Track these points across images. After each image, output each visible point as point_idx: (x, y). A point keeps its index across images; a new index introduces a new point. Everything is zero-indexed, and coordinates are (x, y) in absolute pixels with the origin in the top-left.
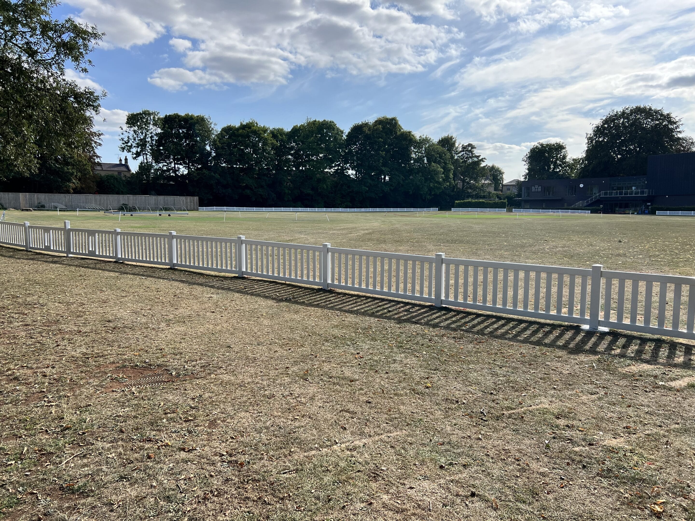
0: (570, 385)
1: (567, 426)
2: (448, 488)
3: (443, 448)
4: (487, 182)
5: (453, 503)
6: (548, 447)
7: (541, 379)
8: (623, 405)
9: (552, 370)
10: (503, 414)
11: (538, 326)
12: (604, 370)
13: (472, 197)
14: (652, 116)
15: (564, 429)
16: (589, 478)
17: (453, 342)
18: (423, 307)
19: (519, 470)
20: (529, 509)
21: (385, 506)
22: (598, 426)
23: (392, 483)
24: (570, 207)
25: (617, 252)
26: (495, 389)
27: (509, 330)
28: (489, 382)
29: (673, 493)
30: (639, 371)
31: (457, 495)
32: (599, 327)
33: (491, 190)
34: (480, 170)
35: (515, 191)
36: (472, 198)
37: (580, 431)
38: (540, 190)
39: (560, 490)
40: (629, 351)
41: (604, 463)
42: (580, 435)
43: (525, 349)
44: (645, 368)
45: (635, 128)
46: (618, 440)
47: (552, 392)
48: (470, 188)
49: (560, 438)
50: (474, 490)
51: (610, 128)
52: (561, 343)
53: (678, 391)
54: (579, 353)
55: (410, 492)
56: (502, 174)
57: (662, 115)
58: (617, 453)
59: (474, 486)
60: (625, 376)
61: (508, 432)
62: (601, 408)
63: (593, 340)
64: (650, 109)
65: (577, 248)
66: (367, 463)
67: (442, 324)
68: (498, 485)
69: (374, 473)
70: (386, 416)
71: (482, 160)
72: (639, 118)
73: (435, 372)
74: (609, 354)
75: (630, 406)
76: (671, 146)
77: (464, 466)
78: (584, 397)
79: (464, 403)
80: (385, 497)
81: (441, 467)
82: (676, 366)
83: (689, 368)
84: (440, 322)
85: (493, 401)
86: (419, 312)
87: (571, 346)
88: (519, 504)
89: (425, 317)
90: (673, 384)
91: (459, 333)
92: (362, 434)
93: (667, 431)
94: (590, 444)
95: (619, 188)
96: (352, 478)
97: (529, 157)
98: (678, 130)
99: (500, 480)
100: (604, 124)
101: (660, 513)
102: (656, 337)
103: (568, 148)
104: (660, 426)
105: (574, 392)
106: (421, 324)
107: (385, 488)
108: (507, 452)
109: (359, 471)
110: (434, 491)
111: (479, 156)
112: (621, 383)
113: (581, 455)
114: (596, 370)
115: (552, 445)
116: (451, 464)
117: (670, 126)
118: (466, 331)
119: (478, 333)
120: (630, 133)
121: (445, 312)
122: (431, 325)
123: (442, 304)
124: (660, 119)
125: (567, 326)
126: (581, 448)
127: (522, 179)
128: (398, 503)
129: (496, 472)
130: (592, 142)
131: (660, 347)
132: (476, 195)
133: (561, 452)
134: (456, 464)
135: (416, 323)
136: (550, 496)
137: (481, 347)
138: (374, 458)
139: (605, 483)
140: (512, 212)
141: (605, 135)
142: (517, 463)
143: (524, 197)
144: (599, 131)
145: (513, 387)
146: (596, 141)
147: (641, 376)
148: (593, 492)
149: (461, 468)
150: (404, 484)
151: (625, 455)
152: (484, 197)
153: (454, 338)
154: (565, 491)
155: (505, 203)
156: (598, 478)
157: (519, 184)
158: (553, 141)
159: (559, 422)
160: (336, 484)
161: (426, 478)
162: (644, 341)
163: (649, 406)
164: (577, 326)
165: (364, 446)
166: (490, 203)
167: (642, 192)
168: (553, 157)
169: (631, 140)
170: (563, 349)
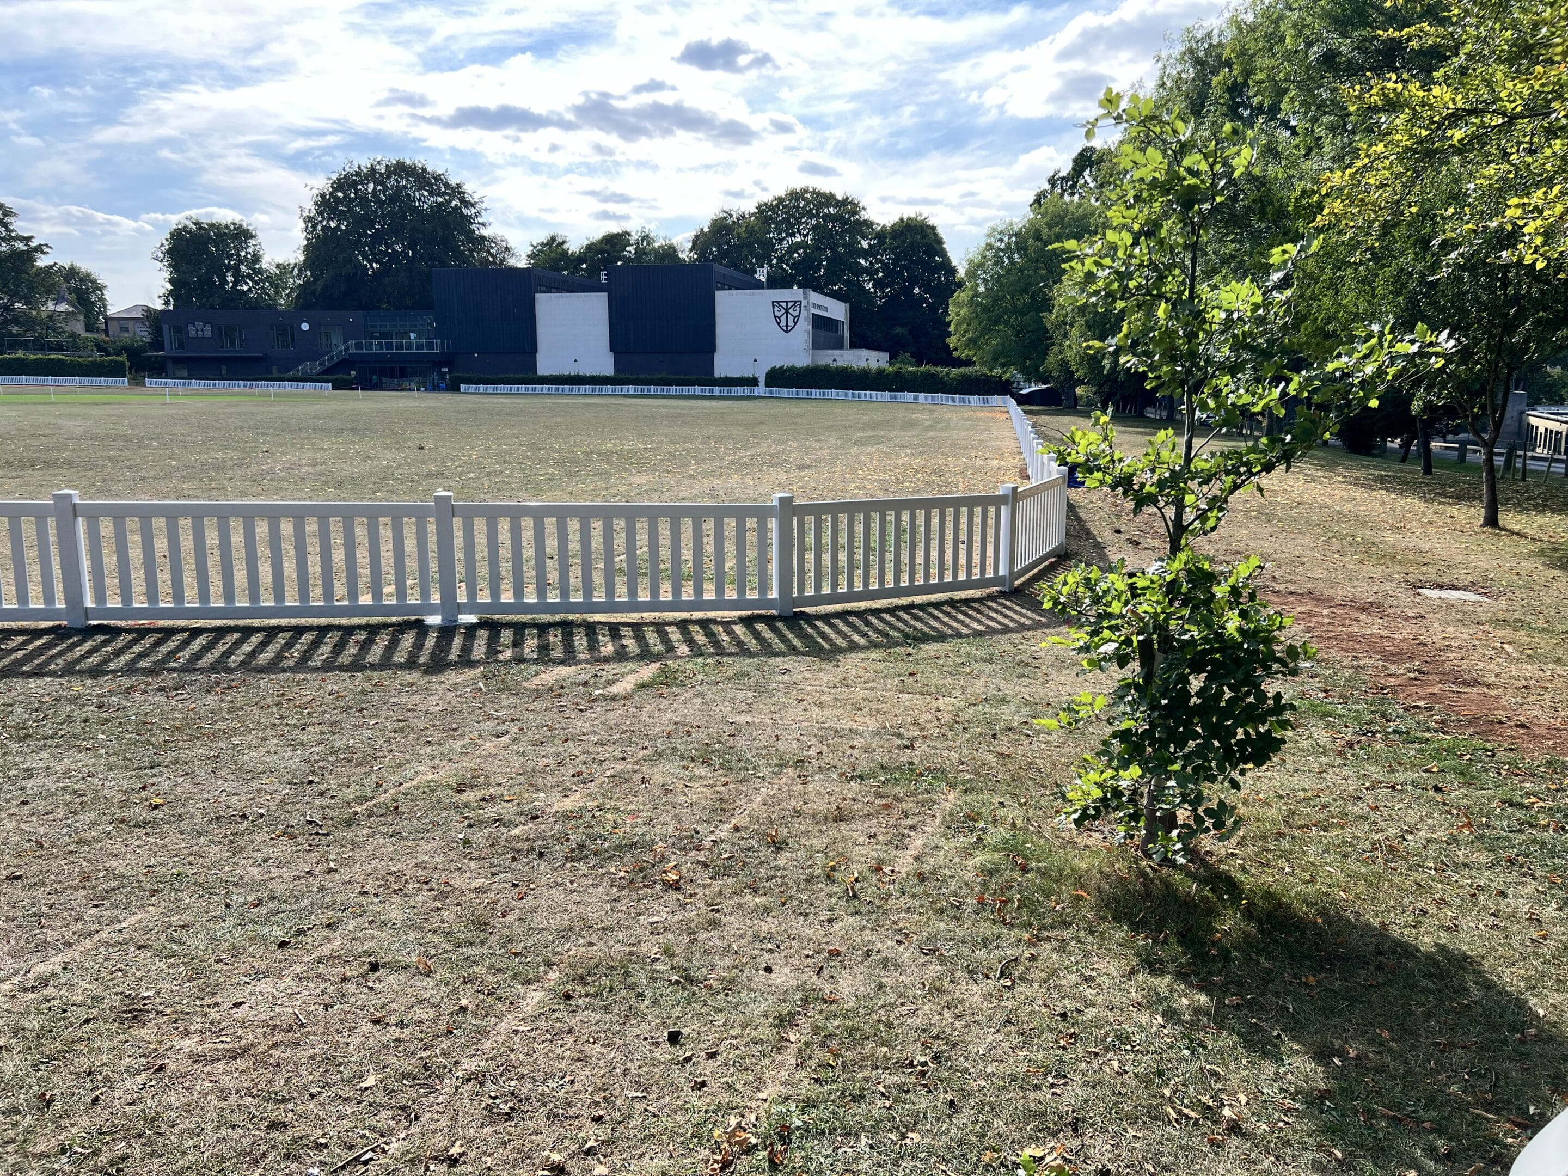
0: (455, 730)
1: (484, 799)
2: (318, 976)
3: (263, 910)
4: (63, 307)
5: (343, 995)
6: (467, 843)
7: (395, 732)
8: (556, 741)
9: (409, 710)
10: (356, 813)
11: (339, 634)
12: (499, 690)
13: (25, 346)
14: (430, 185)
15: (480, 807)
16: (556, 870)
17: (164, 699)
18: (37, 633)
19: (436, 898)
20: (485, 950)
21: (196, 1058)
22: (532, 785)
23: (188, 1013)
24: (286, 376)
25: (425, 470)
26: (313, 772)
27: (282, 650)
28: (292, 761)
29: (682, 849)
30: (557, 680)
31: (344, 980)
32: (460, 617)
33: (78, 327)
34: (37, 275)
35: (143, 335)
36: (26, 349)
37: (508, 801)
38: (208, 333)
39: (520, 904)
40: (526, 651)
41: (568, 840)
42: (512, 808)
43: (336, 682)
44: (563, 673)
45: (400, 206)
46: (572, 798)
47: (428, 749)
48: (16, 321)
49: (481, 822)
50: (372, 959)
51: (347, 200)
52: (400, 657)
53: (625, 698)
54: (444, 670)
55: (239, 1013)
56: (100, 289)
57: (447, 185)
58: (581, 817)
59: (367, 953)
60: (537, 694)
61: (382, 841)
62: (524, 754)
63: (458, 641)
64: (424, 170)
65: (345, 467)
66: (97, 999)
67: (112, 666)
68: (412, 936)
69: (130, 1012)
70: (83, 892)
71: (39, 249)
72: (405, 187)
73: (155, 771)
74: (497, 661)
75: (567, 740)
76: (471, 251)
77: (328, 926)
78: (488, 744)
79: (262, 816)
80: (187, 1044)
81: (283, 945)
82: (606, 660)
83: (627, 660)
84: (106, 661)
85: (322, 794)
86: (31, 647)
87: (423, 659)
88: (465, 950)
89: (54, 657)
90: (614, 689)
91: (168, 679)
92: (42, 947)
93: (636, 763)
94: (534, 818)
95: (384, 335)
96: (80, 1040)
97: (168, 251)
98: (480, 220)
99: (410, 924)
100: (335, 190)
101: (677, 882)
102: (558, 618)
103: (261, 237)
104: (624, 759)
105: (467, 740)
106: (53, 674)
107: (176, 1029)
108: (398, 875)
109: (87, 1021)
110: (289, 991)
111: (29, 239)
112: (537, 705)
113: (527, 840)
114: (486, 694)
115: (474, 839)
116: (300, 932)
117: (465, 211)
118: (182, 670)
119: (213, 668)
120: (391, 215)
121: (103, 638)
122: (81, 672)
123: (87, 619)
124: (444, 193)
125: (399, 624)
126: (521, 827)
127: (159, 305)
128: (226, 1043)
129: (396, 915)
130: (314, 227)
131: (571, 634)
132: (36, 341)
133: (493, 845)
134: (309, 929)
135: (37, 673)
136: (509, 919)
137: (238, 696)
138: (110, 984)
139: (583, 868)
140: (144, 385)
141: (341, 216)
142: (427, 887)
143: (170, 348)
144: (326, 204)
145: (348, 760)
146: (324, 228)
147: (562, 687)
148: (572, 887)
149: (325, 933)
150: (217, 1004)
151: (594, 817)
152: (59, 348)
153: (161, 689)
154: (529, 902)
155: (123, 363)
156: (569, 865)
157: (153, 318)
158: (225, 216)
159: (465, 797)
160: (43, 1067)
161: (259, 975)
162: (543, 628)
163: (595, 733)
164: (418, 621)
165: (65, 969)
166: (80, 364)
167: (431, 346)
168: (230, 256)
169: (396, 231)
170: (410, 668)
